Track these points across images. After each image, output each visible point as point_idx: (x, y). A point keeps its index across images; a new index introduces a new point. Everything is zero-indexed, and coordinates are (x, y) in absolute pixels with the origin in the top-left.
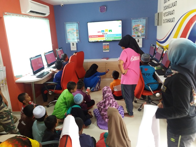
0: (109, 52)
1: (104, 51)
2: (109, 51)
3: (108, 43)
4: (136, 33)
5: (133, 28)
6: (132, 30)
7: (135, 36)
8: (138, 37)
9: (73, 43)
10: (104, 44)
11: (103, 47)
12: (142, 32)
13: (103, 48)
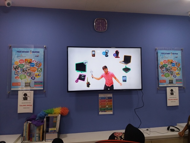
0: (113, 114)
1: (100, 113)
2: (111, 113)
3: (110, 95)
4: (167, 75)
5: (161, 66)
6: (160, 70)
7: (165, 81)
8: (170, 83)
9: (25, 95)
10: (101, 96)
11: (100, 104)
12: (177, 74)
13: (100, 107)
